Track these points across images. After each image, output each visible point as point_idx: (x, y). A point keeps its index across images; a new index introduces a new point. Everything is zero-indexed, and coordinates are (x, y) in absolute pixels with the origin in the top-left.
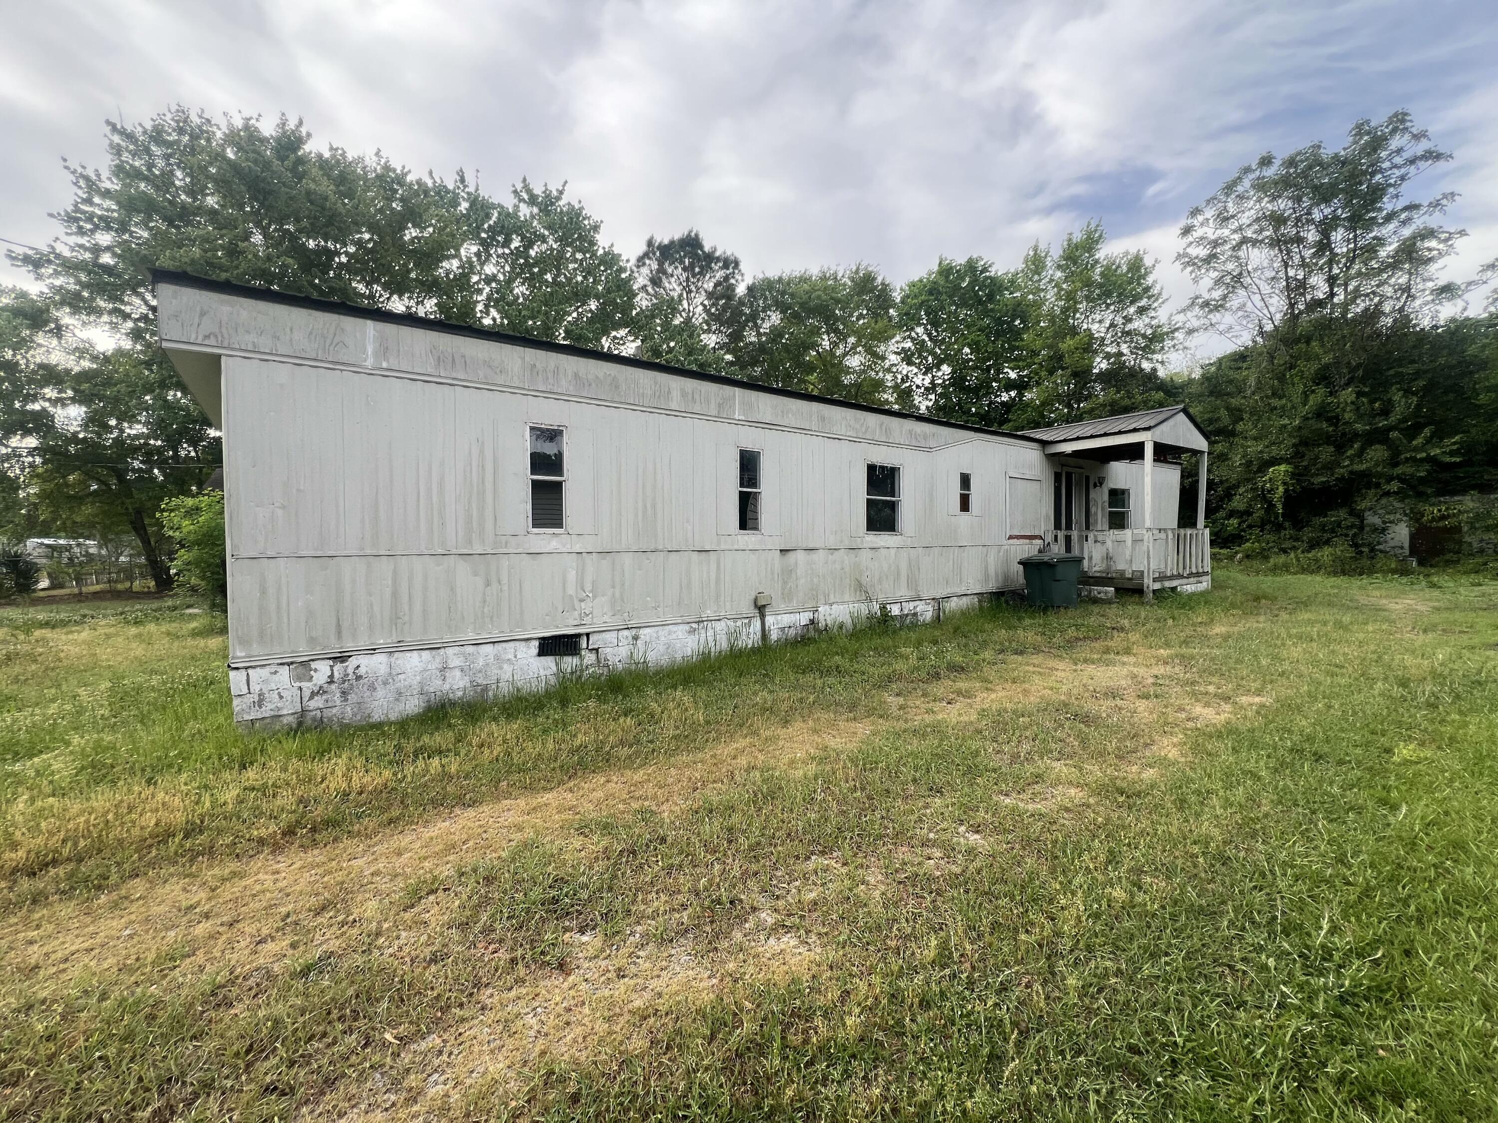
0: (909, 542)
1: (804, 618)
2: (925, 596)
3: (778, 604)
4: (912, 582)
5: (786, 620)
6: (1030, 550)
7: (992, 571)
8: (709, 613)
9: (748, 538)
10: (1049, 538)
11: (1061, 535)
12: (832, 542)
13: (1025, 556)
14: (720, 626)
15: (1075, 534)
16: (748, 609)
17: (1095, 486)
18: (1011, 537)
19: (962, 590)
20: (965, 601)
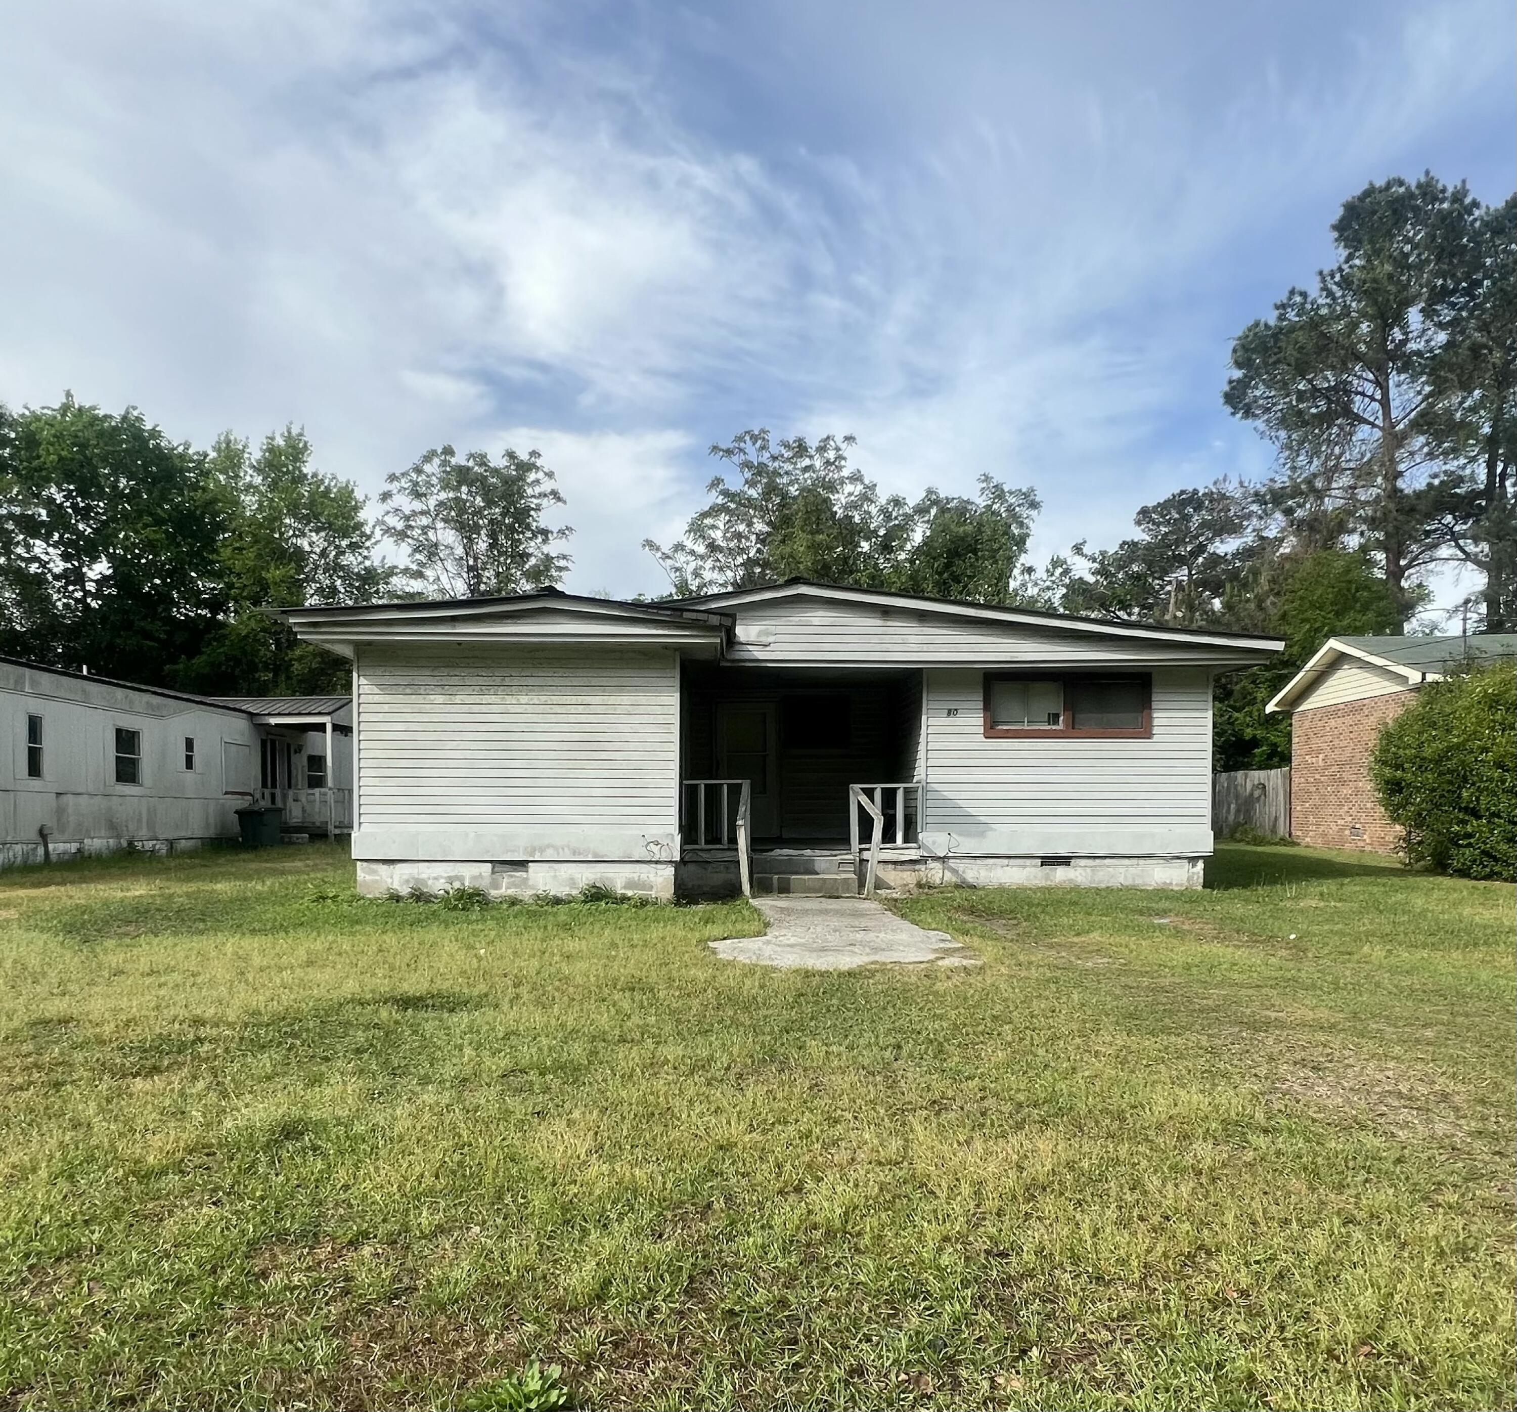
0: (148, 792)
1: (73, 847)
2: (161, 837)
3: (56, 835)
4: (151, 825)
5: (61, 847)
6: (243, 803)
7: (212, 820)
8: (9, 838)
9: (35, 783)
10: (258, 795)
11: (267, 792)
12: (91, 789)
13: (239, 807)
14: (18, 848)
15: (278, 792)
16: (34, 835)
17: (296, 752)
18: (226, 793)
19: (189, 835)
20: (191, 843)
